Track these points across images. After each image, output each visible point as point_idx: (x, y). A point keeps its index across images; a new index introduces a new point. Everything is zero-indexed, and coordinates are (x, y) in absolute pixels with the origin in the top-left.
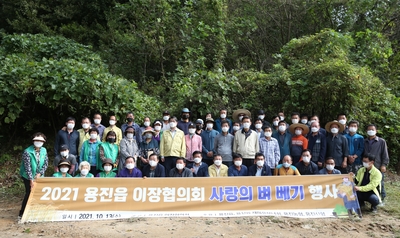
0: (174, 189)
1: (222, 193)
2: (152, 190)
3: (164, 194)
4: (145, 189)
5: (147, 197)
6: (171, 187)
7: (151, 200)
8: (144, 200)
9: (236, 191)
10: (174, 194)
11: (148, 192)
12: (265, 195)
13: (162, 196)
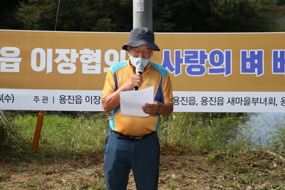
0: (99, 52)
1: (179, 61)
2: (62, 53)
3: (82, 59)
4: (50, 51)
5: (55, 65)
6: (93, 48)
7: (60, 69)
8: (49, 70)
9: (203, 57)
10: (98, 60)
11: (55, 56)
12: (253, 66)
13: (79, 64)
